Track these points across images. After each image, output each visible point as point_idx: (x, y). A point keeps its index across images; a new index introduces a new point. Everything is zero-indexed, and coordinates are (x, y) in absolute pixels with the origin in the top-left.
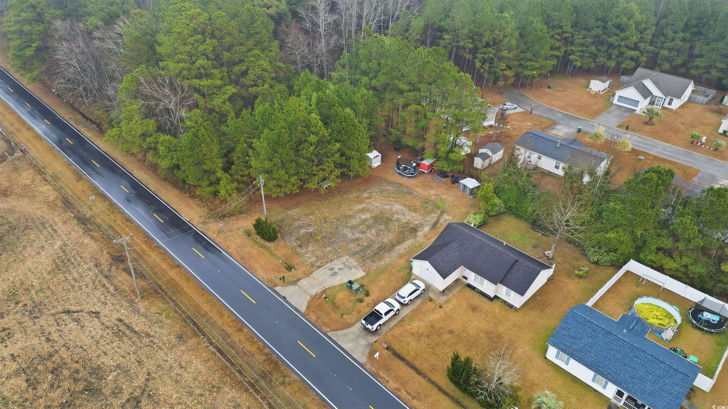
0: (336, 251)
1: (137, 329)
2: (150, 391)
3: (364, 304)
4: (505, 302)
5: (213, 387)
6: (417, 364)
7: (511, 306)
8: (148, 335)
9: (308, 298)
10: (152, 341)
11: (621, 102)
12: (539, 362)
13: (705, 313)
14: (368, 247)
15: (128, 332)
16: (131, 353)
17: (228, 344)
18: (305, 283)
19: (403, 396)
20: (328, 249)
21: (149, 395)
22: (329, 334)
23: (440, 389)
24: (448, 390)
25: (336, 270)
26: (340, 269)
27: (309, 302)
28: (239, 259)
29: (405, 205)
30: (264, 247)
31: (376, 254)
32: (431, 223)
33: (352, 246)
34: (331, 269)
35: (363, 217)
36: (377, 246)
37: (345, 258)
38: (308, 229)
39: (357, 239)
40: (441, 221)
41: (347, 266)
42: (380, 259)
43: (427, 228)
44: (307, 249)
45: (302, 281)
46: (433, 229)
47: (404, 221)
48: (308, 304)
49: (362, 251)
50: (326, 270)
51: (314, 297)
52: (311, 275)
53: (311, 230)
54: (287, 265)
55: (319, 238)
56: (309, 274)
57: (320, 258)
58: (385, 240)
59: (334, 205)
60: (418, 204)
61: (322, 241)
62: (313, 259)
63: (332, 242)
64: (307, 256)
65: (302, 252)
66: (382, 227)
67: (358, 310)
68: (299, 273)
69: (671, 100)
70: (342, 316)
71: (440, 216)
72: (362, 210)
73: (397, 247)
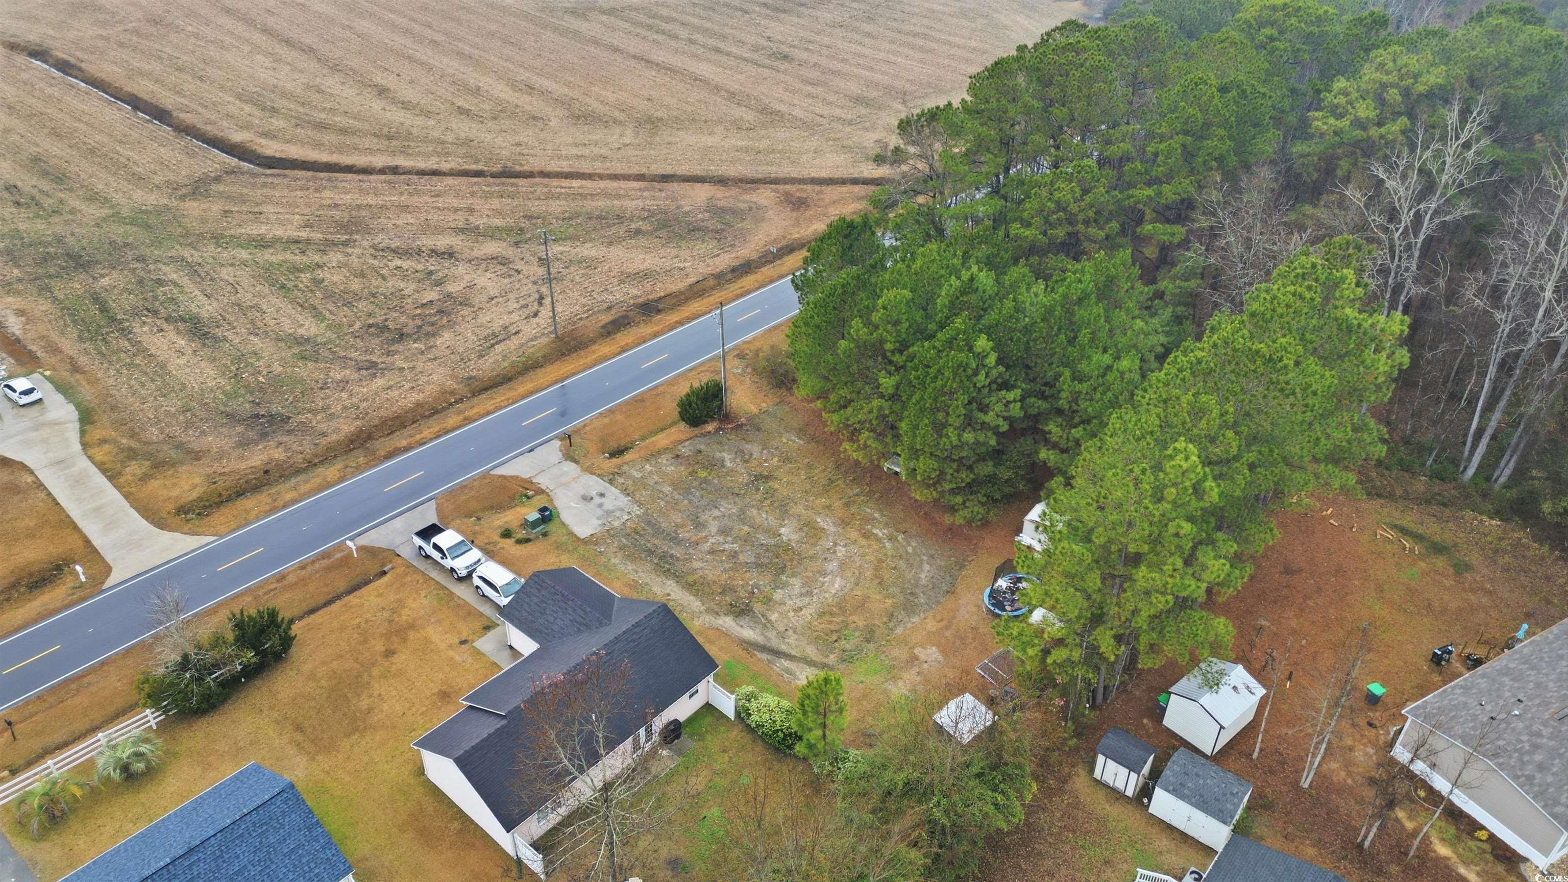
0: (660, 498)
3: (496, 539)
18: (566, 469)
22: (432, 502)
26: (601, 505)
27: (515, 477)
31: (650, 552)
32: (775, 643)
33: (677, 518)
34: (602, 495)
35: (783, 530)
36: (677, 552)
37: (637, 511)
38: (732, 461)
39: (699, 525)
40: (786, 663)
41: (609, 513)
42: (632, 558)
43: (748, 633)
44: (666, 466)
45: (574, 465)
46: (749, 646)
47: (778, 595)
48: (512, 477)
49: (658, 531)
50: (601, 489)
51: (529, 483)
52: (588, 474)
53: (727, 463)
54: (626, 445)
55: (701, 475)
56: (591, 472)
57: (638, 480)
58: (697, 562)
59: (826, 487)
60: (858, 624)
61: (690, 479)
62: (637, 473)
63: (688, 491)
64: (648, 466)
65: (660, 459)
66: (747, 559)
67: (484, 533)
68: (597, 462)
70: (476, 515)
71: (810, 662)
72: (810, 528)
73: (672, 583)
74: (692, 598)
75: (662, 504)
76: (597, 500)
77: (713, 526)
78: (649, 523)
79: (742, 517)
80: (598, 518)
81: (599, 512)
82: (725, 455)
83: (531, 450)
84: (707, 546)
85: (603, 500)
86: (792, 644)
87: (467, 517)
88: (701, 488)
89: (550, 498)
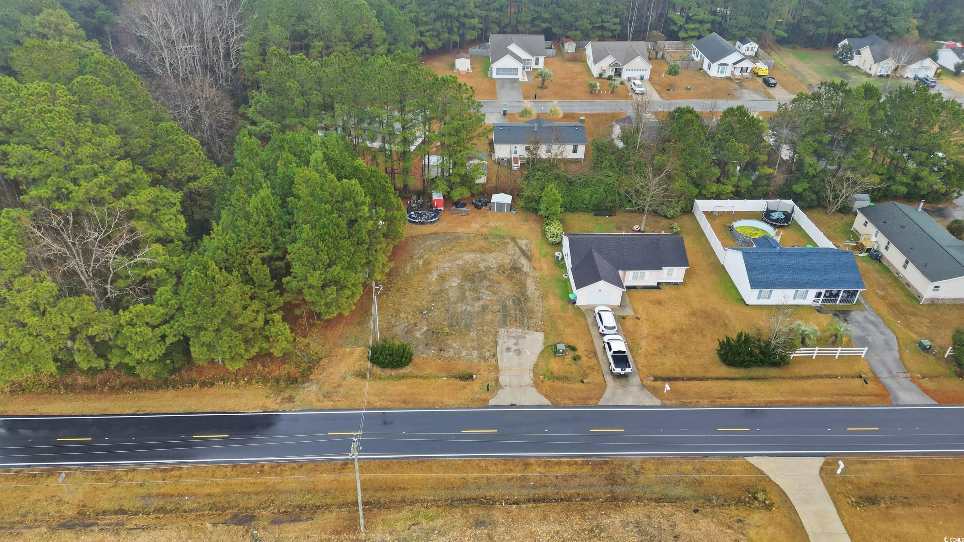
0: (483, 331)
3: (584, 359)
4: (669, 283)
5: (592, 531)
6: (688, 373)
7: (676, 284)
9: (534, 390)
11: (500, 74)
12: (747, 311)
13: (773, 214)
14: (504, 309)
17: (534, 487)
18: (508, 379)
19: (723, 403)
20: (473, 334)
22: (600, 403)
23: (731, 379)
24: (736, 376)
25: (514, 348)
26: (516, 344)
27: (541, 392)
28: (403, 405)
29: (473, 251)
30: (404, 377)
31: (521, 310)
32: (518, 254)
33: (489, 317)
34: (508, 349)
35: (454, 284)
36: (510, 303)
37: (502, 331)
38: (420, 329)
39: (484, 308)
40: (524, 248)
41: (517, 338)
42: (531, 311)
43: (524, 261)
44: (454, 348)
45: (500, 379)
46: (529, 258)
47: (495, 266)
48: (542, 394)
49: (506, 316)
50: (505, 353)
51: (537, 384)
52: (500, 368)
53: (425, 328)
54: (455, 377)
55: (447, 330)
56: (497, 369)
57: (480, 348)
58: (508, 293)
59: (406, 289)
60: (482, 243)
61: (455, 331)
62: (475, 353)
63: (466, 326)
64: (464, 354)
65: (453, 354)
66: (486, 283)
67: (588, 367)
68: (485, 374)
69: (537, 60)
70: (583, 382)
71: (516, 244)
72: (442, 278)
73: (528, 293)
74: (528, 283)
75: (486, 328)
77: (479, 304)
79: (462, 299)
80: (525, 338)
81: (520, 341)
82: (417, 335)
83: (513, 405)
84: (495, 297)
85: (511, 346)
86: (514, 251)
87: (588, 383)
88: (457, 323)
89: (536, 365)
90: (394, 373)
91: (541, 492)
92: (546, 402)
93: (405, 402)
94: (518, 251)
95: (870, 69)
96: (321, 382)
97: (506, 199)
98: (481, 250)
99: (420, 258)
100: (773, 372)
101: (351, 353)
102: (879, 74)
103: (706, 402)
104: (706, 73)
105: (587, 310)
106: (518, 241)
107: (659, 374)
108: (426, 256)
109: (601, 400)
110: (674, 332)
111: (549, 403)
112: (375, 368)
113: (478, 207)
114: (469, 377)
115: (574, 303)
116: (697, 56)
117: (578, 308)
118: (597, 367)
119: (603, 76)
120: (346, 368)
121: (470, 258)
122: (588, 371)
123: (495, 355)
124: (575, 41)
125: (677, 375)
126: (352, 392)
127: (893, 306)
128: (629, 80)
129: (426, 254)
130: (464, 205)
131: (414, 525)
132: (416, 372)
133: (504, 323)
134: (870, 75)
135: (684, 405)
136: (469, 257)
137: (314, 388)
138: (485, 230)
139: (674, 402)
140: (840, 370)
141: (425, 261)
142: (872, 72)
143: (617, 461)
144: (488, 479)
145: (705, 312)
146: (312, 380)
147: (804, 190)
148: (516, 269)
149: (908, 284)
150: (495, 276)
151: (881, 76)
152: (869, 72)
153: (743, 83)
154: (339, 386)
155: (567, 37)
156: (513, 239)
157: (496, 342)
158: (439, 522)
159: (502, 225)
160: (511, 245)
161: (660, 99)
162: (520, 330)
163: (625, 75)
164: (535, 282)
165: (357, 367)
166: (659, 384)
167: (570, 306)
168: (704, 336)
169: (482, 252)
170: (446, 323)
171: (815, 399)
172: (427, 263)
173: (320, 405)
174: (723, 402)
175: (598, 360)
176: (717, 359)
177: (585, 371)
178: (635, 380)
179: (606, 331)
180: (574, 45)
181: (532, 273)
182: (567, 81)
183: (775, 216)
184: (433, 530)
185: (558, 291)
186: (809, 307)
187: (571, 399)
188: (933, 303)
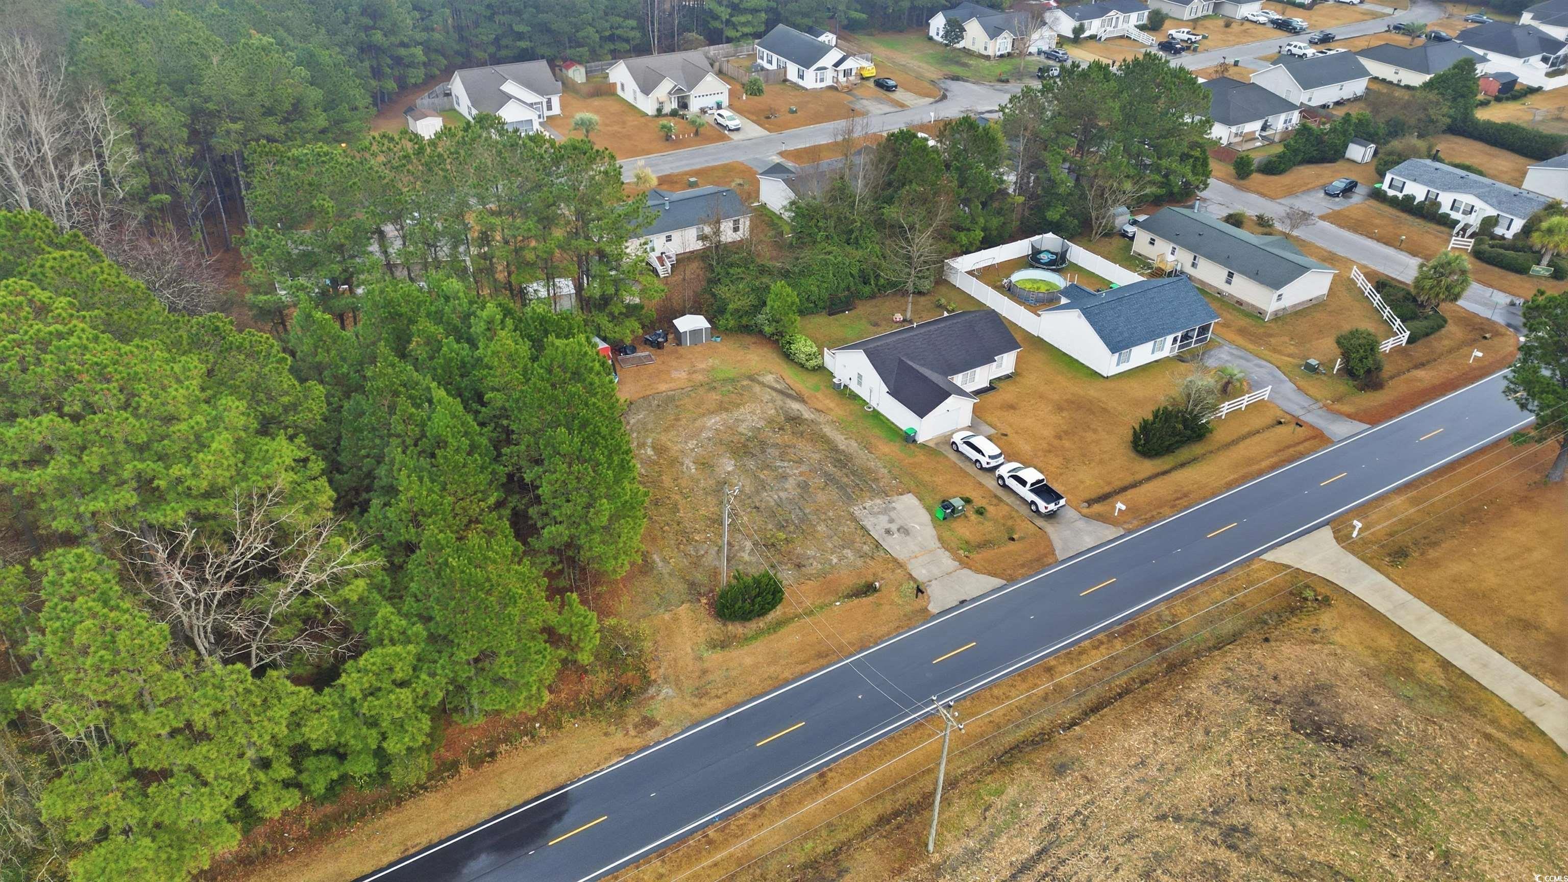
0: (832, 520)
1: (1032, 851)
2: (1204, 811)
3: (991, 509)
4: (1001, 378)
5: (1188, 714)
6: (1118, 484)
7: (1008, 377)
8: (1052, 827)
9: (968, 571)
10: (1071, 819)
12: (1113, 385)
13: (1041, 256)
14: (830, 479)
15: (1041, 868)
16: (1104, 855)
17: (1079, 694)
18: (924, 571)
19: (1184, 504)
20: (821, 528)
21: (1215, 813)
22: (1061, 557)
23: (1165, 473)
24: (1166, 467)
26: (891, 521)
27: (978, 571)
28: (823, 661)
29: (711, 412)
30: (782, 623)
31: (854, 473)
32: (779, 398)
33: (821, 497)
34: (888, 532)
35: (729, 468)
36: (830, 468)
37: (857, 510)
38: (742, 549)
39: (804, 487)
40: (778, 386)
41: (885, 511)
42: (869, 471)
43: (795, 406)
44: (814, 557)
46: (798, 399)
47: (762, 423)
48: (983, 573)
49: (842, 488)
50: (889, 539)
51: (965, 563)
52: (900, 560)
53: (748, 544)
54: (849, 596)
55: (782, 535)
56: (899, 564)
57: (848, 543)
58: (817, 456)
59: (669, 498)
60: (715, 396)
61: (794, 533)
62: (848, 553)
63: (802, 521)
64: (835, 561)
65: (820, 566)
66: (773, 452)
67: (1004, 517)
68: (888, 575)
69: (549, 102)
70: (1013, 539)
71: (763, 384)
72: (705, 465)
73: (842, 447)
74: (828, 434)
75: (831, 514)
76: (894, 527)
77: (790, 484)
78: (849, 497)
79: (762, 486)
80: (894, 508)
81: (893, 514)
82: (746, 557)
83: (962, 602)
84: (804, 468)
85: (888, 526)
86: (767, 395)
87: (1021, 539)
88: (787, 521)
89: (940, 539)
90: (762, 623)
91: (1091, 697)
92: (997, 582)
93: (820, 655)
94: (774, 394)
95: (986, 49)
96: (672, 678)
97: (698, 322)
98: (722, 407)
99: (642, 445)
100: (1197, 449)
101: (675, 619)
102: (998, 53)
103: (1166, 510)
104: (796, 86)
105: (937, 444)
106: (761, 379)
107: (1088, 495)
108: (649, 441)
109: (1057, 552)
110: (1059, 437)
111: (1004, 582)
112: (730, 628)
113: (659, 346)
114: (869, 589)
115: (914, 441)
116: (770, 62)
117: (924, 446)
118: (1014, 513)
119: (664, 112)
120: (689, 643)
121: (716, 423)
122: (1010, 523)
123: (878, 545)
124: (580, 63)
125: (1107, 489)
126: (734, 673)
127: (1242, 332)
128: (703, 111)
129: (647, 437)
130: (634, 350)
131: (986, 810)
132: (790, 611)
133: (850, 499)
134: (988, 58)
135: (1149, 522)
136: (713, 421)
137: (667, 691)
138: (699, 377)
139: (1135, 523)
140: (1257, 422)
141: (654, 448)
142: (990, 52)
143: (1143, 619)
144: (1020, 709)
145: (1067, 401)
146: (655, 681)
147: (1062, 216)
148: (795, 420)
149: (1240, 303)
150: (778, 438)
151: (1002, 56)
152: (985, 53)
153: (855, 92)
154: (705, 672)
155: (565, 60)
156: (751, 378)
157: (863, 527)
158: (1012, 792)
159: (717, 361)
160: (757, 389)
161: (766, 133)
162: (878, 501)
163: (695, 106)
164: (837, 429)
165: (702, 638)
166: (1097, 508)
167: (911, 446)
168: (1095, 431)
169: (727, 410)
170: (770, 526)
171: (1264, 464)
172: (660, 450)
173: (703, 711)
174: (1183, 502)
175: (1008, 505)
176: (1133, 455)
177: (1004, 525)
178: (1071, 513)
179: (993, 463)
180: (582, 70)
181: (822, 419)
182: (616, 128)
183: (1045, 257)
184: (1016, 805)
185: (877, 431)
186: (1167, 359)
187: (1023, 566)
188: (1279, 317)
